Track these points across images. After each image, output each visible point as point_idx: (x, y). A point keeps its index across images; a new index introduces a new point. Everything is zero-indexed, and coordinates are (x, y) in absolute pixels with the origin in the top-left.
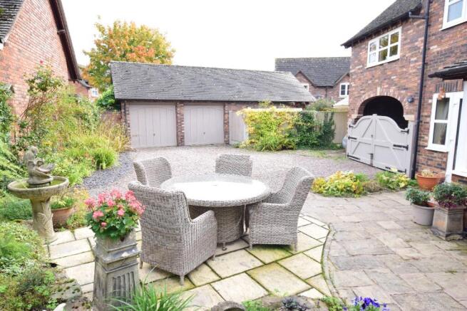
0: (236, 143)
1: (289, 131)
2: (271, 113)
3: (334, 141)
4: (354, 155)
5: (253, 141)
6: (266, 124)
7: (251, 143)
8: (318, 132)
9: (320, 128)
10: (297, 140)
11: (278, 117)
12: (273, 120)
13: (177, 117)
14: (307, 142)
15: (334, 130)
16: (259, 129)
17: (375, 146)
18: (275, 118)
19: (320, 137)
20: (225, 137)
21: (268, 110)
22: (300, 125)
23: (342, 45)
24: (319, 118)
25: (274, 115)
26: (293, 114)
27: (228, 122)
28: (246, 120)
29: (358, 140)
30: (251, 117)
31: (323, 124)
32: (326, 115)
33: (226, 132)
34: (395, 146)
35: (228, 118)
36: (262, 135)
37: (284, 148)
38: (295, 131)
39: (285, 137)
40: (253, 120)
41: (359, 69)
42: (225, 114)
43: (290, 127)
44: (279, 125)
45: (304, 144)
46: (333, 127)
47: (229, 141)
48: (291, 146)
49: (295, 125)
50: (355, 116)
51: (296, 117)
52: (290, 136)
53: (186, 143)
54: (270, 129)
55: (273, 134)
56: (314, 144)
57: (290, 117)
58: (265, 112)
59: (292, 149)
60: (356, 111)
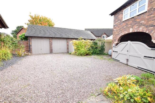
0: (71, 52)
1: (89, 48)
2: (82, 42)
3: (105, 52)
4: (116, 59)
5: (76, 52)
6: (81, 46)
7: (75, 52)
8: (99, 49)
9: (100, 48)
10: (92, 52)
11: (85, 43)
12: (83, 44)
13: (50, 43)
14: (95, 52)
15: (105, 48)
16: (78, 47)
17: (129, 55)
18: (84, 44)
19: (100, 51)
20: (67, 50)
21: (81, 41)
22: (93, 46)
23: (110, 15)
24: (100, 44)
25: (83, 43)
26: (90, 42)
27: (68, 45)
28: (74, 44)
29: (118, 53)
30: (75, 43)
31: (101, 46)
32: (102, 43)
33: (68, 49)
34: (145, 57)
35: (68, 44)
36: (79, 50)
37: (87, 55)
38: (91, 48)
39: (87, 51)
40: (76, 44)
41: (118, 23)
42: (67, 42)
43: (89, 47)
44: (85, 46)
45: (94, 53)
46: (104, 47)
47: (68, 51)
48: (90, 54)
49: (91, 46)
50: (116, 42)
51: (91, 43)
52: (89, 50)
53: (53, 52)
54: (82, 48)
55: (83, 49)
56: (98, 53)
57: (89, 43)
58: (80, 42)
59: (90, 55)
60: (117, 40)
